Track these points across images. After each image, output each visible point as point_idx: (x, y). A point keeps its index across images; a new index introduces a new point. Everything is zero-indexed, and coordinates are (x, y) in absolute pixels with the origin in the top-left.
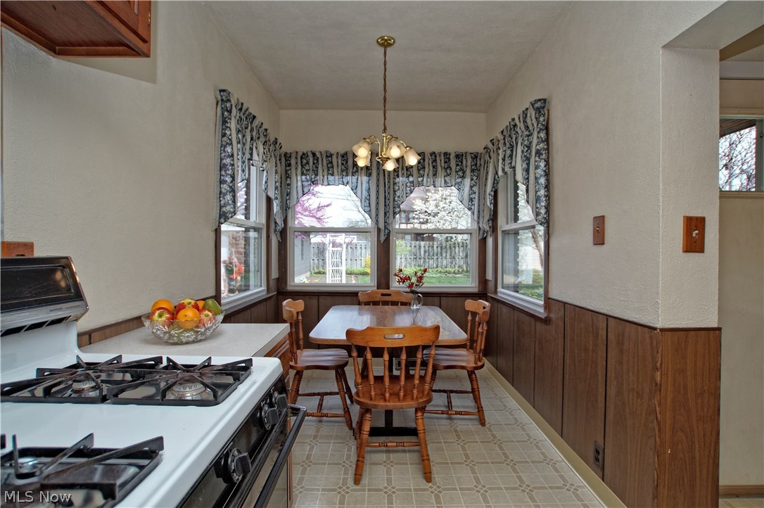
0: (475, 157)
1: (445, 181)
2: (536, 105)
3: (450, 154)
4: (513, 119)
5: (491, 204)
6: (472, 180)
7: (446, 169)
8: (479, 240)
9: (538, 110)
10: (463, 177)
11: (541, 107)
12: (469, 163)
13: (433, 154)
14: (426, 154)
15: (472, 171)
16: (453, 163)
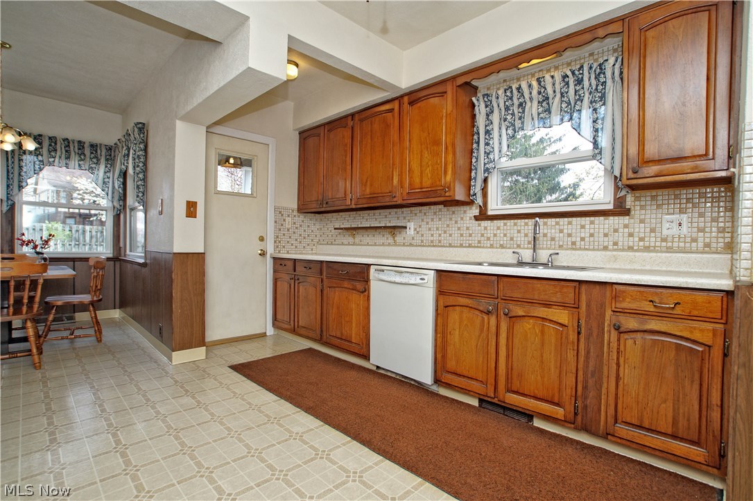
0: (109, 149)
1: (79, 165)
2: (138, 126)
3: (84, 143)
4: (128, 130)
5: (119, 188)
6: (106, 167)
7: (80, 155)
8: (114, 216)
9: (141, 130)
10: (98, 163)
11: (142, 128)
12: (103, 153)
13: (66, 140)
14: (58, 139)
15: (107, 160)
16: (87, 151)
